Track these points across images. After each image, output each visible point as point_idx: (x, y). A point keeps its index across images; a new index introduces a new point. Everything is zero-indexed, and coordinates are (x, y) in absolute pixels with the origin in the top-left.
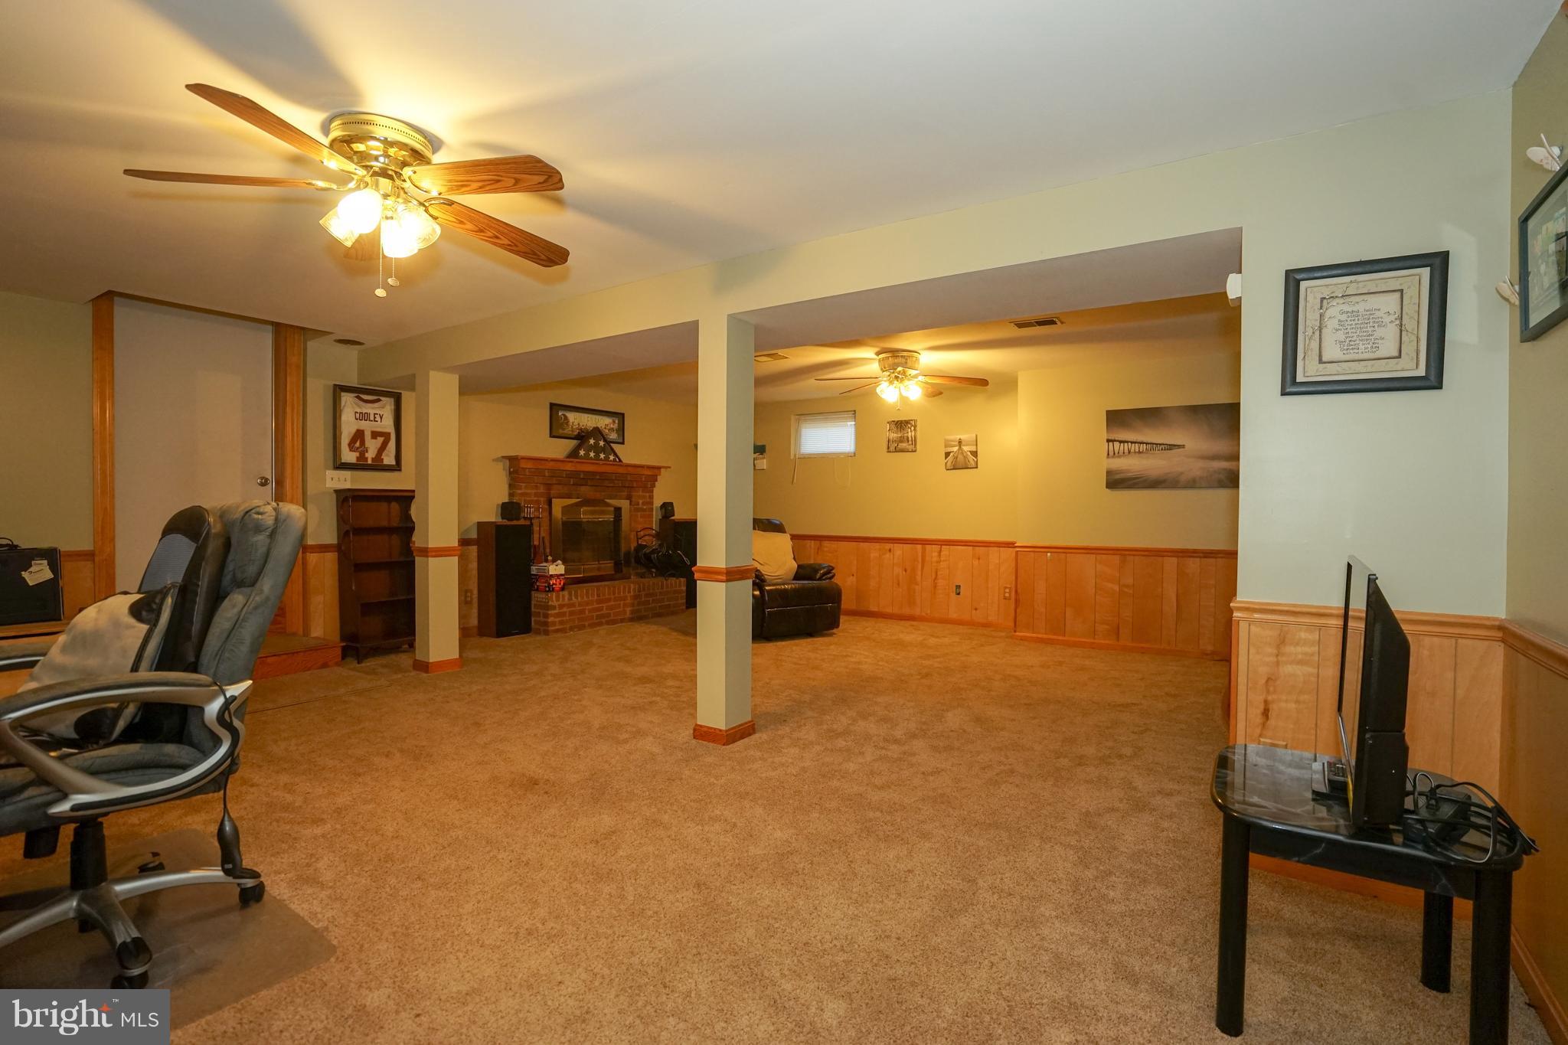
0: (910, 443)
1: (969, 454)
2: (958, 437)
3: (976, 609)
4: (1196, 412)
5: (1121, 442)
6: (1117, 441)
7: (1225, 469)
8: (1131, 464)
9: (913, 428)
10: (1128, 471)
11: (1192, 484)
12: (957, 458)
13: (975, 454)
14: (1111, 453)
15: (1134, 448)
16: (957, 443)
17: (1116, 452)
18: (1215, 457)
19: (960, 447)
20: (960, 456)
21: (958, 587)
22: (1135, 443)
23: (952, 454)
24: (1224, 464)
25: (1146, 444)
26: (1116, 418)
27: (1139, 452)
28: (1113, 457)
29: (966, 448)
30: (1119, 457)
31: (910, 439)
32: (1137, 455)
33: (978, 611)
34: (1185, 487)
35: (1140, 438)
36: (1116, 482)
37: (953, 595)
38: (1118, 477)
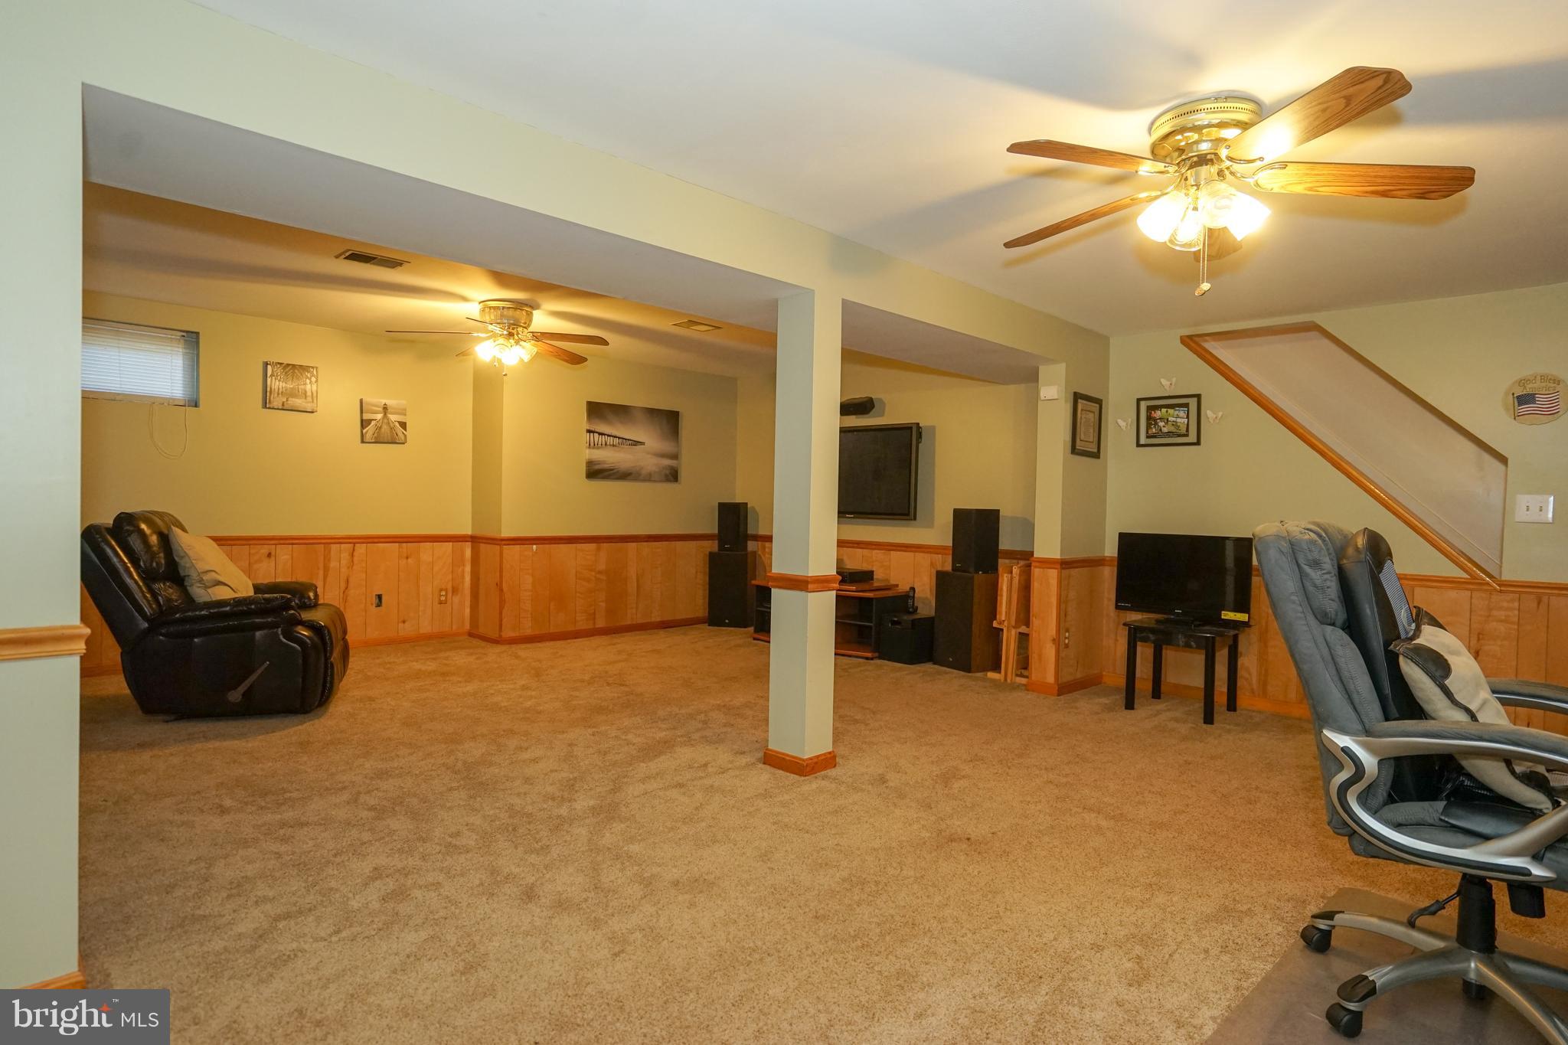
0: (309, 399)
1: (397, 424)
2: (384, 401)
3: (404, 622)
4: (652, 413)
5: (600, 434)
6: (597, 432)
7: (669, 466)
8: (608, 456)
9: (313, 379)
10: (604, 462)
11: (649, 478)
12: (381, 427)
13: (403, 425)
14: (592, 444)
15: (610, 440)
16: (381, 409)
17: (596, 444)
18: (663, 456)
19: (385, 414)
20: (385, 427)
21: (380, 597)
22: (610, 436)
23: (373, 423)
24: (667, 462)
25: (619, 438)
26: (596, 410)
27: (613, 445)
28: (593, 448)
29: (393, 418)
30: (598, 448)
31: (309, 394)
32: (612, 448)
33: (406, 624)
34: (644, 480)
35: (614, 433)
36: (595, 472)
37: (373, 609)
38: (597, 467)
